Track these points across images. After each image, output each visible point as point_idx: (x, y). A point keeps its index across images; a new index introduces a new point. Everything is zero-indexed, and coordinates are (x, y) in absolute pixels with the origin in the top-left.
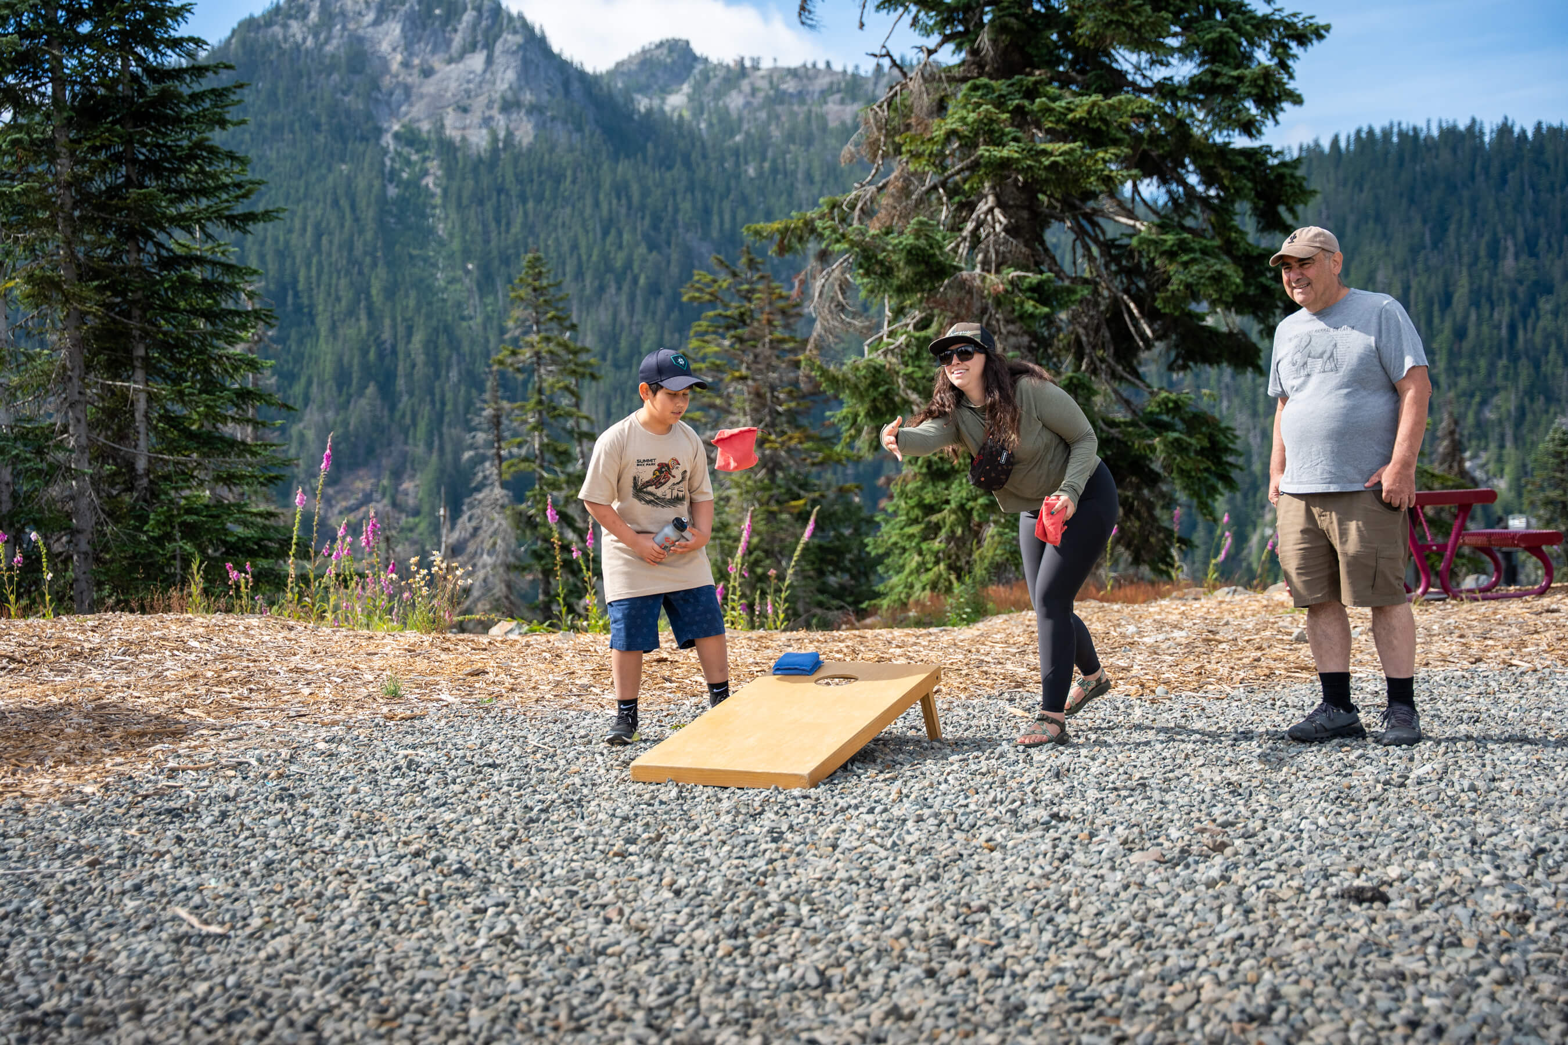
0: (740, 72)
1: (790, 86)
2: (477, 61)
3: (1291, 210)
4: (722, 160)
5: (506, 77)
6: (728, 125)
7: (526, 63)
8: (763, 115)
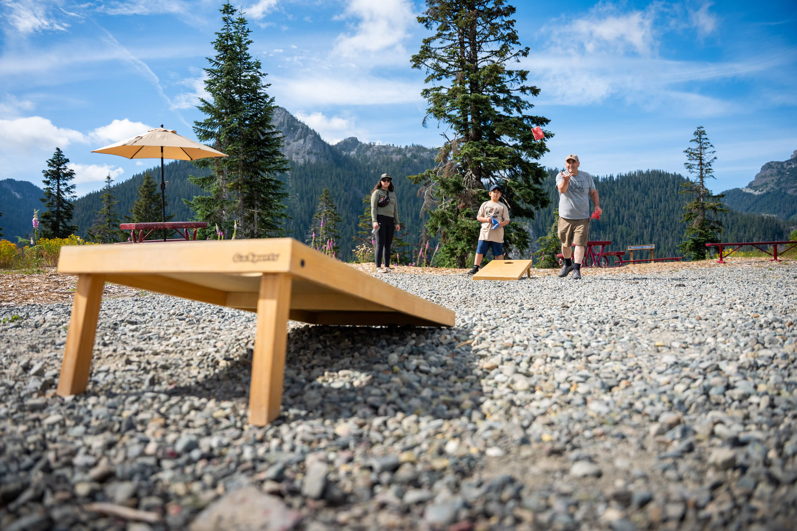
0: (370, 146)
1: (383, 150)
2: (301, 141)
3: (542, 179)
4: (365, 169)
5: (309, 146)
6: (366, 159)
7: (314, 142)
8: (376, 157)
